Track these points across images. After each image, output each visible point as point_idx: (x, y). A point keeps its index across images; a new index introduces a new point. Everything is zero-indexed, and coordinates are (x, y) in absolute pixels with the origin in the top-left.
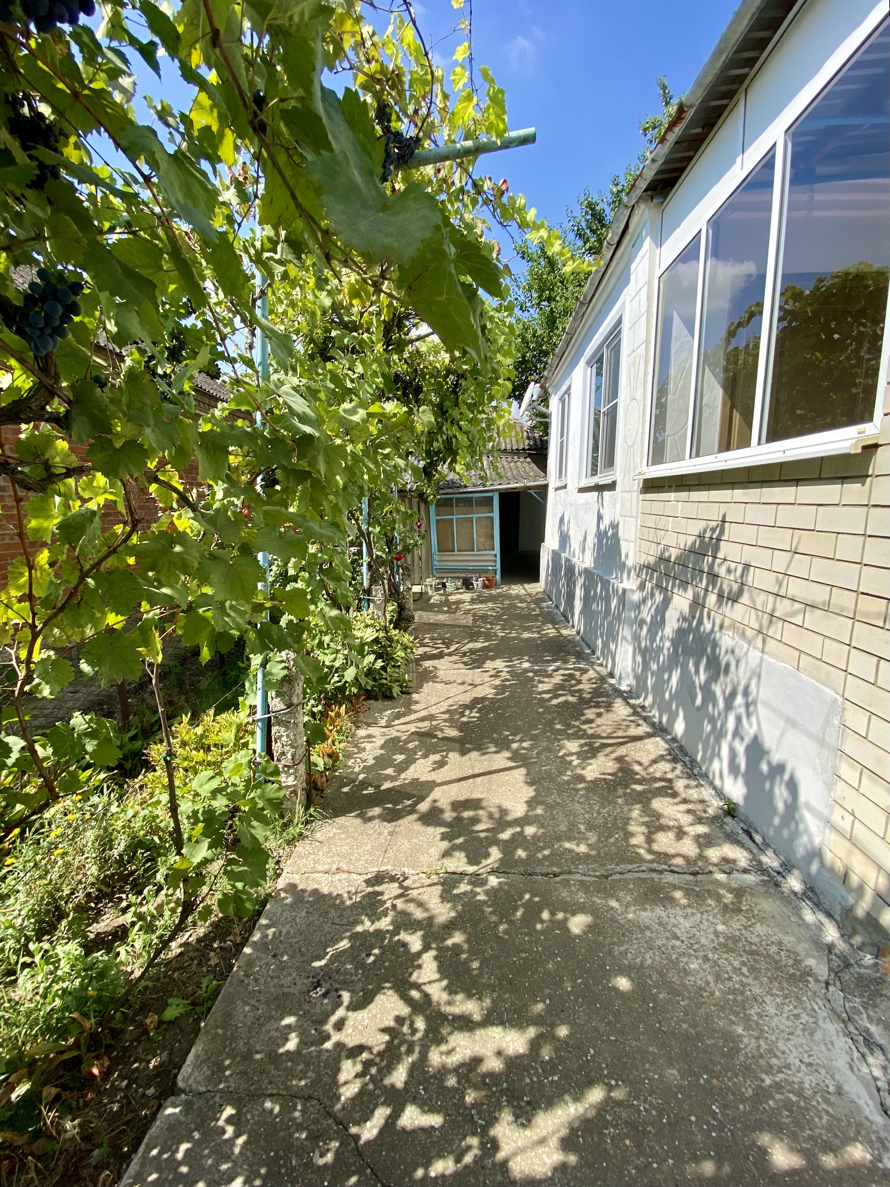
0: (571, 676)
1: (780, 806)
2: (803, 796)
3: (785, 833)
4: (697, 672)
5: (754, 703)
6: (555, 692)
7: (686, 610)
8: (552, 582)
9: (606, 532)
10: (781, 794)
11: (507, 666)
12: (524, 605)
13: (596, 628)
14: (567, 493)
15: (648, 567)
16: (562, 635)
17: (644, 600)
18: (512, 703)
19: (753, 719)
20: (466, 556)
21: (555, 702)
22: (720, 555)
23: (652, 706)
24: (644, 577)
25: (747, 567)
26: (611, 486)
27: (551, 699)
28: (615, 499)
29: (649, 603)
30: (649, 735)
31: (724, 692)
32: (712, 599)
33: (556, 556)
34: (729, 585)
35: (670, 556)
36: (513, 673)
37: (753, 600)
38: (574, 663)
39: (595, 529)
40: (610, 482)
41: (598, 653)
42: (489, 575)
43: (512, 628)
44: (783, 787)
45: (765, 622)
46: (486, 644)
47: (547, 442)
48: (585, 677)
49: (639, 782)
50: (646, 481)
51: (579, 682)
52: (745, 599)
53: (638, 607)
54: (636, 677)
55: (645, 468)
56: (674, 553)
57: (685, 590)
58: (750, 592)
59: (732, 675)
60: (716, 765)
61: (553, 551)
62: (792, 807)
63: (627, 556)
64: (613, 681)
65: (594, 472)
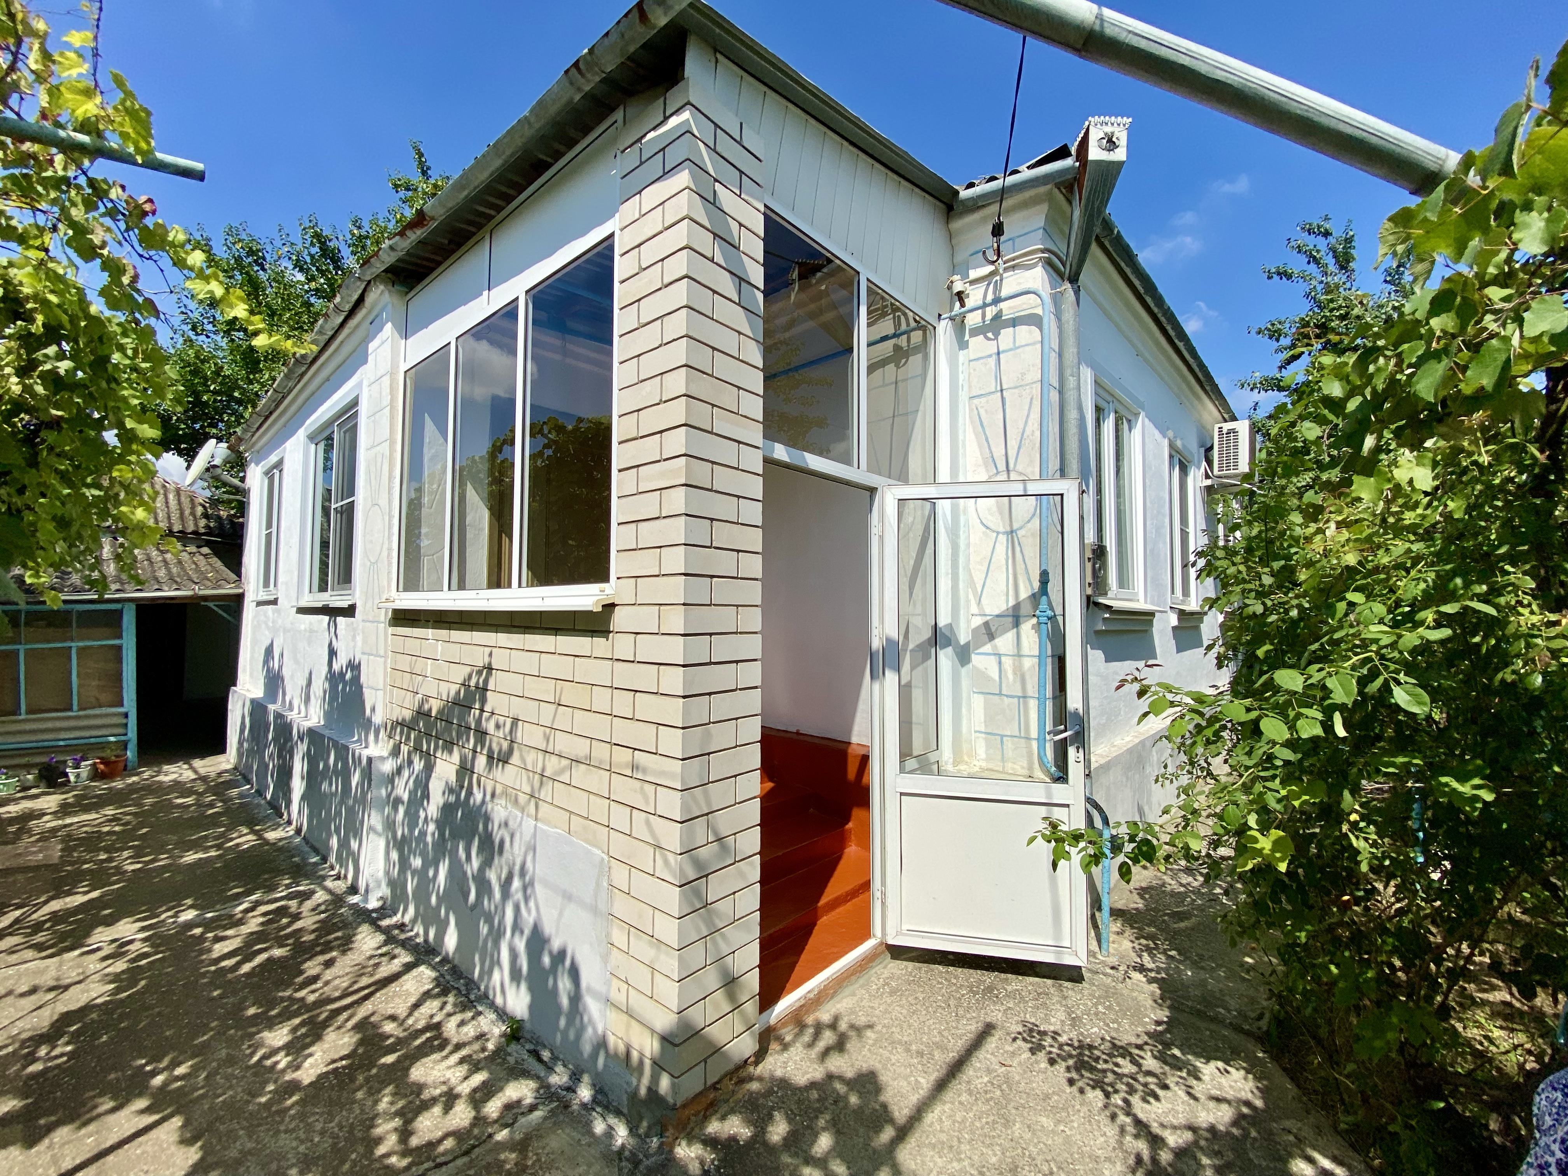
0: (282, 912)
1: (565, 1001)
2: (586, 978)
3: (572, 1035)
4: (469, 858)
5: (532, 883)
6: (246, 952)
7: (453, 778)
8: (250, 751)
9: (342, 675)
10: (564, 984)
11: (143, 929)
12: (190, 800)
13: (329, 818)
14: (278, 612)
15: (402, 724)
16: (266, 842)
17: (399, 771)
18: (151, 1000)
19: (532, 904)
20: (52, 720)
21: (246, 968)
22: (488, 708)
23: (414, 921)
24: (398, 738)
25: (515, 721)
26: (349, 611)
27: (238, 965)
28: (354, 629)
29: (406, 773)
30: (408, 968)
31: (499, 878)
32: (481, 761)
33: (258, 708)
34: (499, 744)
35: (430, 710)
36: (156, 940)
37: (523, 760)
38: (288, 887)
39: (325, 669)
40: (345, 604)
41: (332, 859)
42: (107, 753)
43: (160, 849)
44: (566, 976)
45: (537, 784)
46: (95, 894)
47: (242, 526)
48: (309, 904)
49: (391, 1050)
50: (395, 611)
51: (297, 917)
52: (515, 759)
53: (390, 780)
54: (392, 883)
55: (394, 593)
56: (435, 706)
57: (451, 752)
58: (520, 750)
59: (506, 854)
60: (496, 976)
61: (253, 701)
62: (576, 998)
63: (373, 710)
64: (355, 899)
65: (323, 588)
